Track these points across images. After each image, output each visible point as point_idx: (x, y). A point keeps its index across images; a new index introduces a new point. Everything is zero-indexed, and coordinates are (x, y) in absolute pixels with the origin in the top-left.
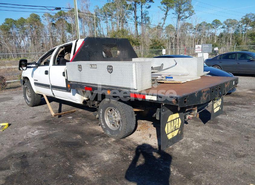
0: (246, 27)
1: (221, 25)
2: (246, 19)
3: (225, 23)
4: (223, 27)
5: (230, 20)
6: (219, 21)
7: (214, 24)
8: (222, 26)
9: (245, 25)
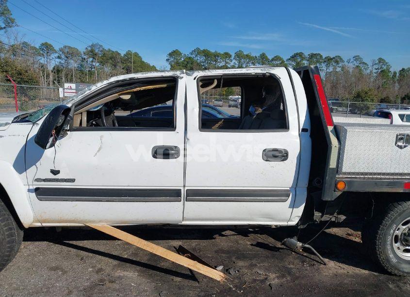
0: (92, 62)
1: (56, 52)
2: (92, 51)
3: (61, 50)
4: (59, 57)
5: (70, 47)
6: (52, 46)
7: (43, 49)
8: (57, 55)
9: (91, 59)
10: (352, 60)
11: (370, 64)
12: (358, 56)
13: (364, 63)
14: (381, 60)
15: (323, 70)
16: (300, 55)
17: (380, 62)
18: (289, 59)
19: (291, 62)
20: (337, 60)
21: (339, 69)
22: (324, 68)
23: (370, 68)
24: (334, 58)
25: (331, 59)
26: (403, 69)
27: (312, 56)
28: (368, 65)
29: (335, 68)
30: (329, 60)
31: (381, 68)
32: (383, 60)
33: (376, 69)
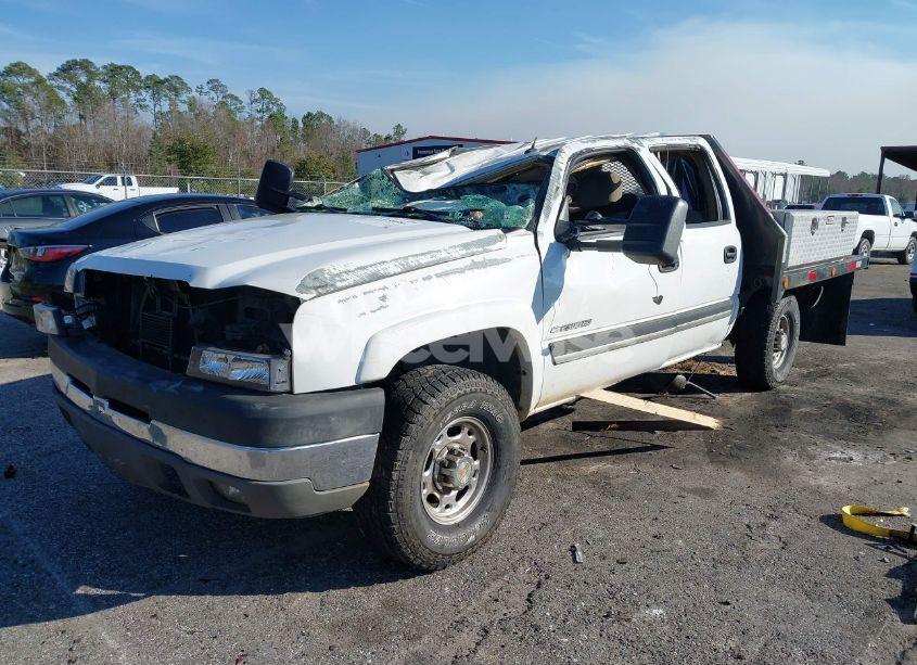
10: (206, 89)
11: (245, 98)
12: (217, 81)
13: (231, 96)
14: (264, 93)
15: (146, 106)
16: (85, 65)
17: (263, 97)
18: (56, 75)
19: (60, 82)
20: (173, 86)
21: (183, 108)
22: (149, 102)
23: (247, 109)
24: (167, 80)
25: (162, 82)
26: (309, 114)
27: (114, 71)
28: (241, 102)
29: (173, 104)
30: (155, 84)
31: (268, 109)
32: (269, 93)
33: (259, 112)
